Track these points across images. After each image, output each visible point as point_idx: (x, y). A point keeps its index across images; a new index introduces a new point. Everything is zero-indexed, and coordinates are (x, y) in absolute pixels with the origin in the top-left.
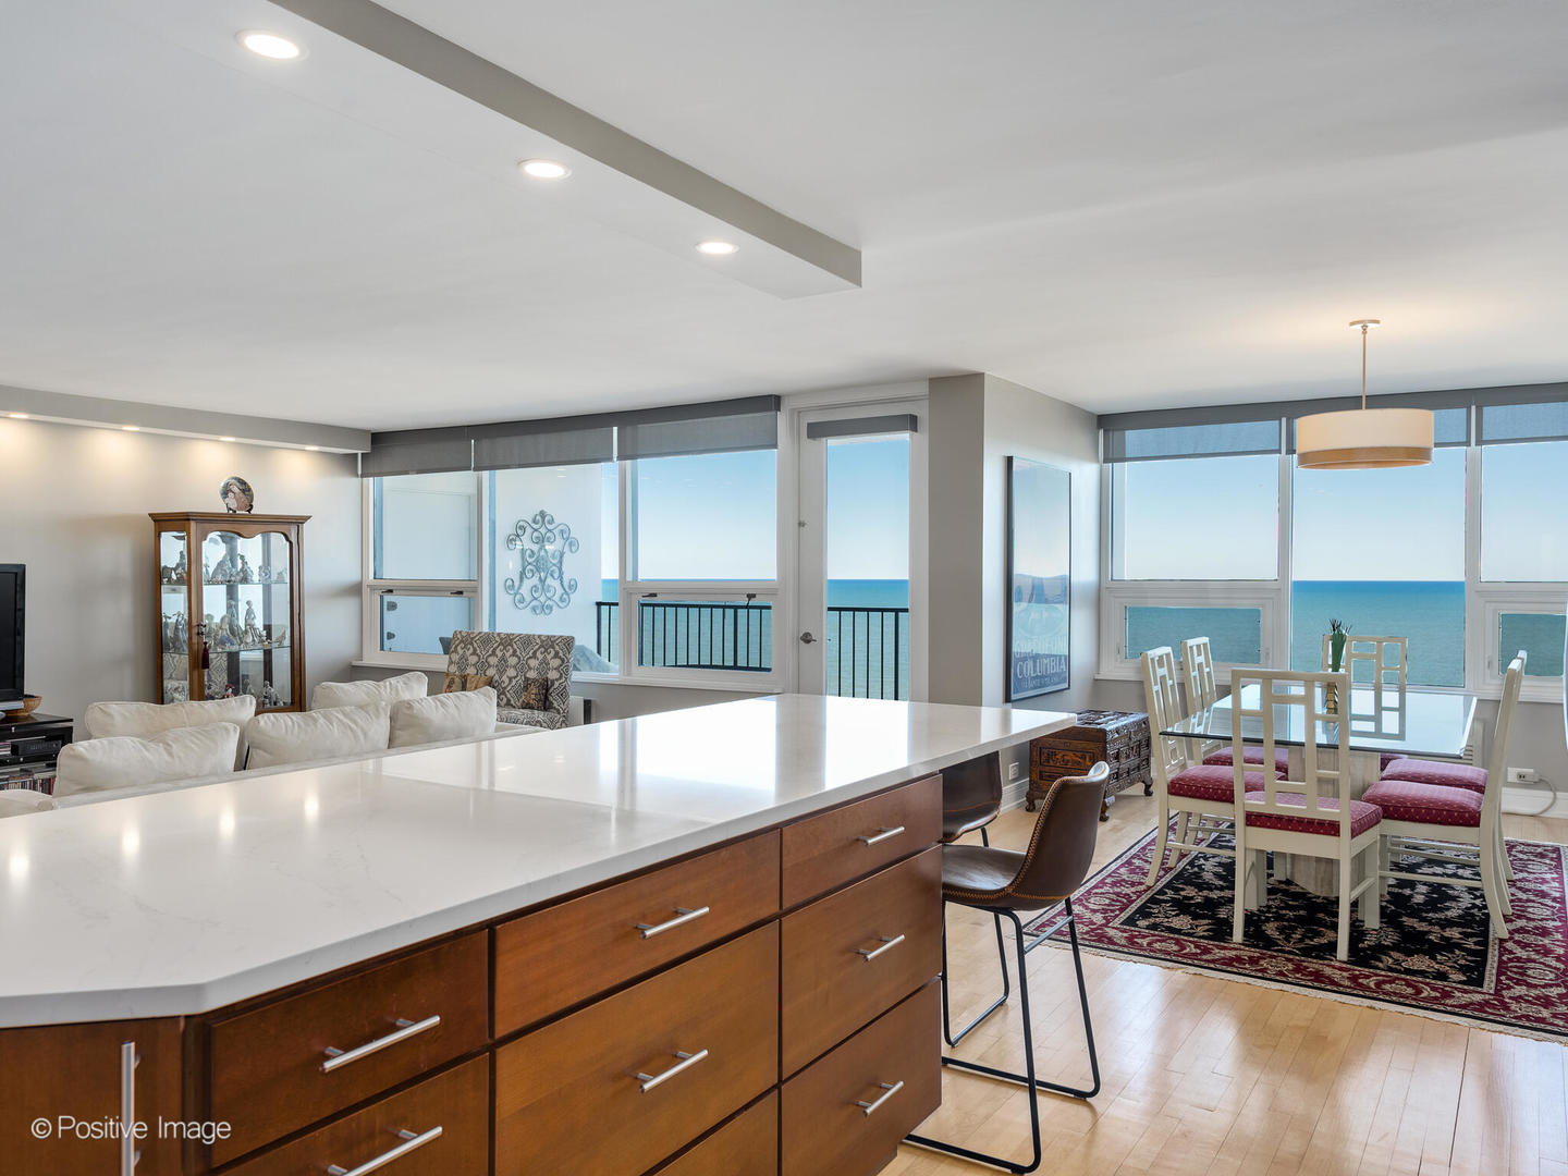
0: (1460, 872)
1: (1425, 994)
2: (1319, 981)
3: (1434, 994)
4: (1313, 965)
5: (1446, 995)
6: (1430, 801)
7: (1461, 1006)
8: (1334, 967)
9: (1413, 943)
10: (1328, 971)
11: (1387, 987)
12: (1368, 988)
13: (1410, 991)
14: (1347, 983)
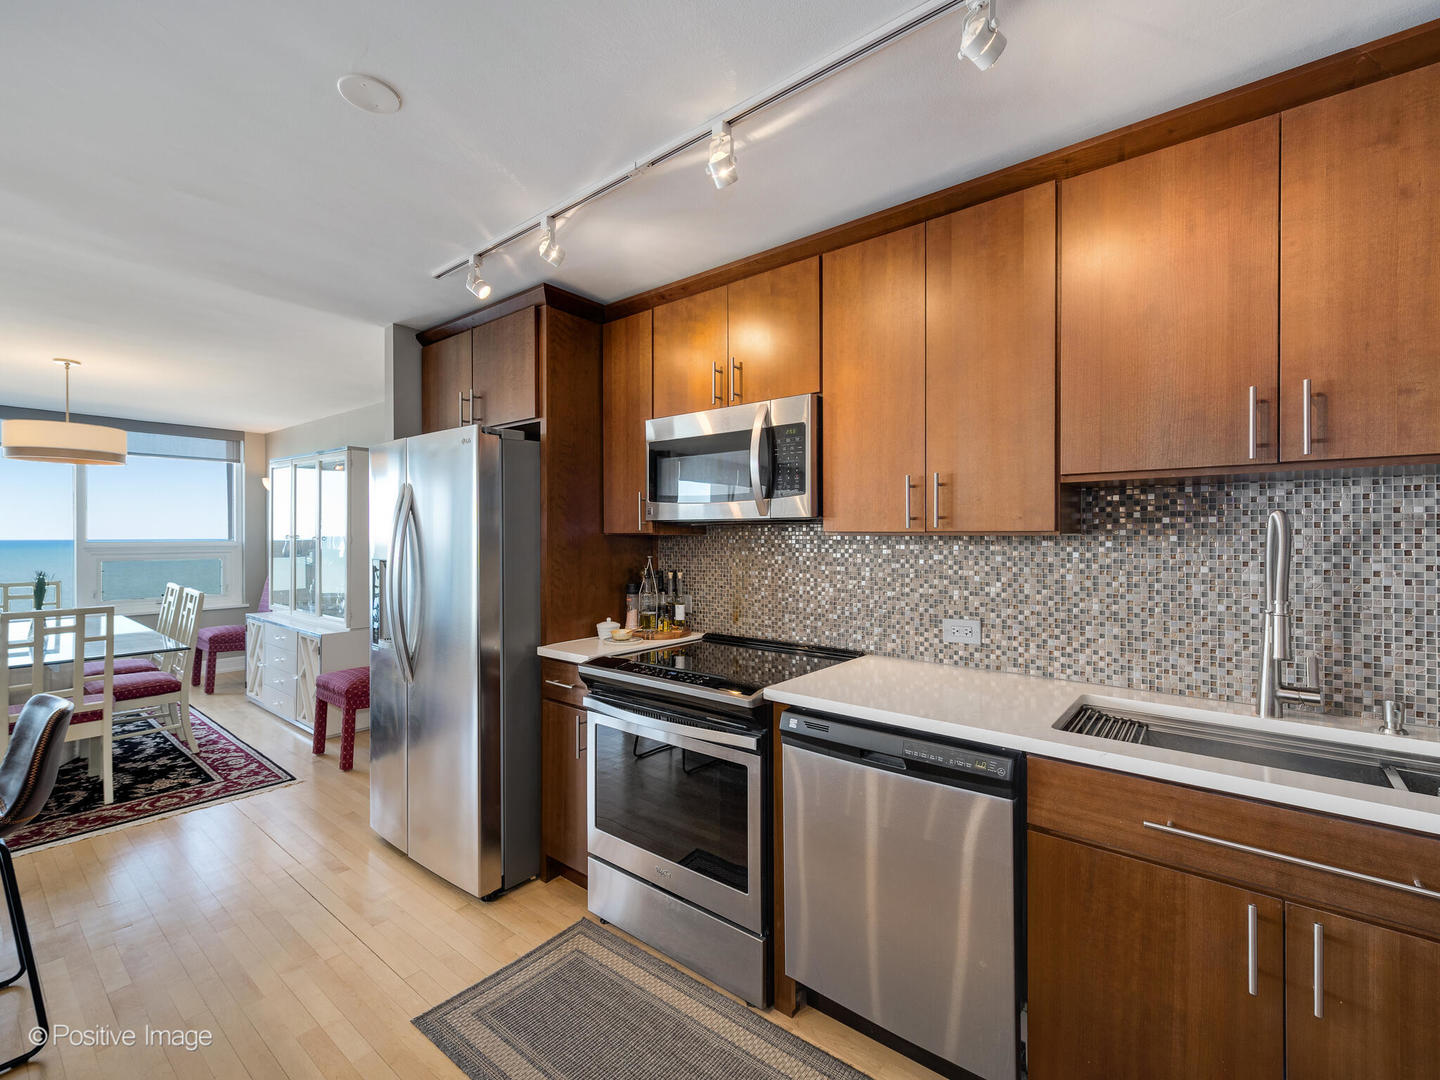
0: (126, 728)
1: (187, 798)
2: (105, 821)
3: (192, 795)
4: (92, 815)
5: (200, 793)
6: (144, 683)
7: (214, 794)
8: (107, 810)
9: (144, 776)
10: (105, 813)
11: (158, 804)
12: (147, 811)
13: (175, 800)
14: (128, 814)
